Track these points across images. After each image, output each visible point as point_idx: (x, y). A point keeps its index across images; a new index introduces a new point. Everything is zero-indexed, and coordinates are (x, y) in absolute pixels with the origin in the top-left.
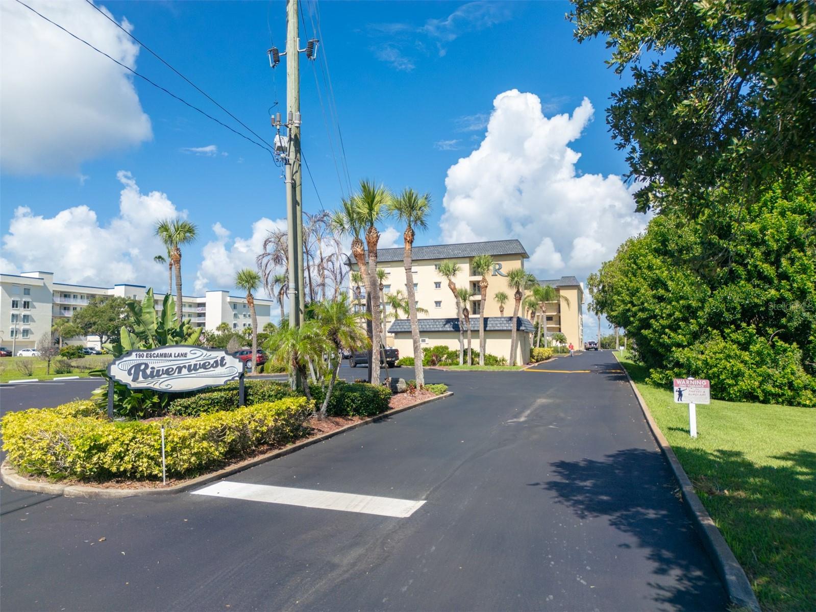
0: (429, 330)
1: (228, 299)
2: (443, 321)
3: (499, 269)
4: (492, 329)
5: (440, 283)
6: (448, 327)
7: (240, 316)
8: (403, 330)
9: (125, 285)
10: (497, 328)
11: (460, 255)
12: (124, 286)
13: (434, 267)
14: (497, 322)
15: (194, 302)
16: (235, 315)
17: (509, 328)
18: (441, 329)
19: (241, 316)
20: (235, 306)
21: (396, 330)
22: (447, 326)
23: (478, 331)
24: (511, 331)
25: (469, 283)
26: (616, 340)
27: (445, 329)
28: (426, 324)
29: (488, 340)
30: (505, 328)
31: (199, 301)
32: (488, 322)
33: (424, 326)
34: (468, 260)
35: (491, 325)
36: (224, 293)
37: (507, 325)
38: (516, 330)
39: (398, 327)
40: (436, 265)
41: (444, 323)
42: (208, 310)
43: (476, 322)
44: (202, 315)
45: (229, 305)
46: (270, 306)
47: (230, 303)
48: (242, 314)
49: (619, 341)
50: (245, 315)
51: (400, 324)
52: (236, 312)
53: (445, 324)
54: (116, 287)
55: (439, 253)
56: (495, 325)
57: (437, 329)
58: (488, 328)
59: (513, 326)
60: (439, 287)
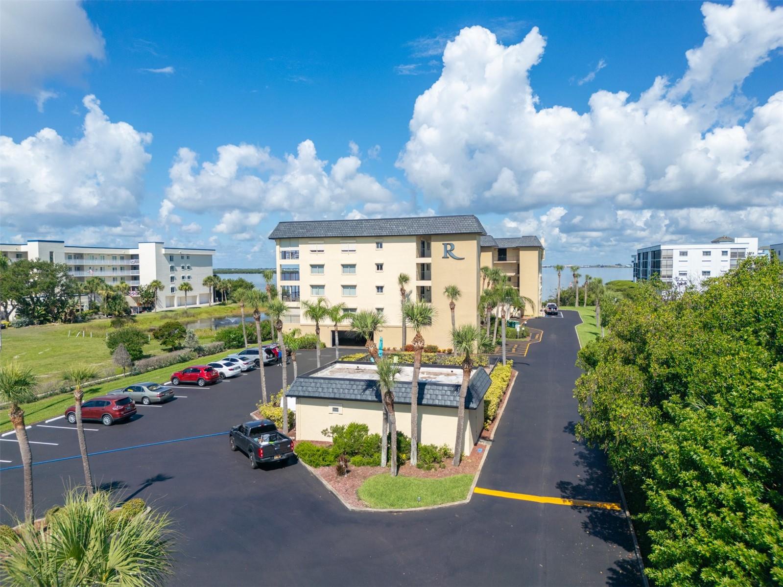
0: (342, 396)
1: (163, 251)
2: (362, 383)
3: (451, 251)
4: (431, 402)
5: (383, 264)
6: (369, 395)
7: (177, 268)
8: (307, 394)
9: (39, 241)
10: (437, 402)
11: (405, 233)
12: (37, 243)
13: (375, 245)
14: (437, 392)
15: (126, 253)
16: (172, 268)
17: (455, 404)
18: (359, 397)
19: (179, 269)
20: (171, 258)
21: (296, 394)
22: (368, 392)
23: (410, 404)
24: (457, 407)
25: (415, 266)
26: (575, 293)
27: (364, 398)
28: (339, 386)
29: (424, 416)
30: (448, 403)
31: (132, 252)
32: (426, 391)
33: (335, 391)
34: (414, 238)
35: (429, 396)
36: (157, 244)
37: (452, 398)
38: (463, 407)
39: (300, 388)
40: (377, 243)
41: (364, 387)
42: (142, 263)
43: (408, 390)
44: (136, 268)
45: (164, 258)
46: (211, 255)
47: (165, 255)
48: (179, 266)
49: (579, 294)
50: (183, 267)
51: (303, 384)
52: (173, 265)
53: (365, 390)
54: (29, 243)
55: (381, 228)
56: (434, 397)
57: (353, 397)
58: (424, 402)
59: (459, 400)
60: (381, 269)
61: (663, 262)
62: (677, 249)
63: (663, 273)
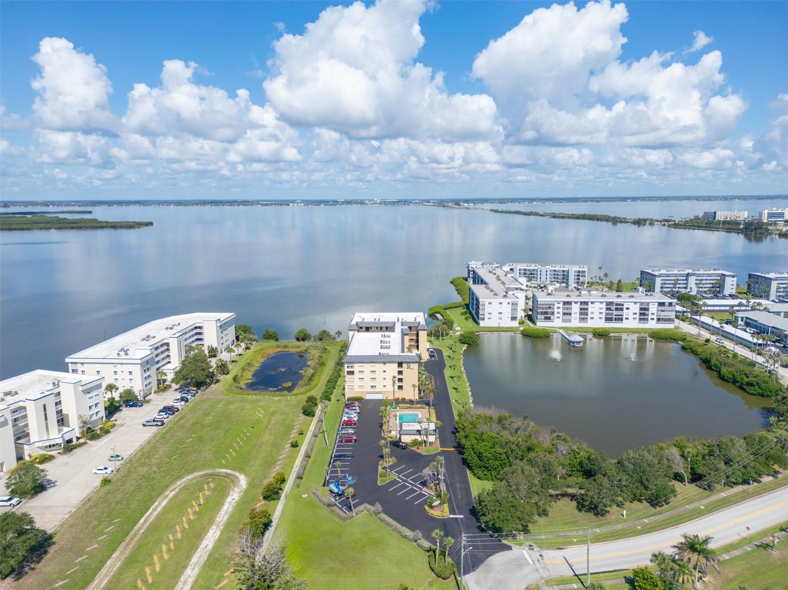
5: (386, 371)
11: (394, 361)
13: (383, 365)
25: (397, 371)
34: (397, 363)
61: (481, 307)
62: (487, 301)
63: (481, 313)
